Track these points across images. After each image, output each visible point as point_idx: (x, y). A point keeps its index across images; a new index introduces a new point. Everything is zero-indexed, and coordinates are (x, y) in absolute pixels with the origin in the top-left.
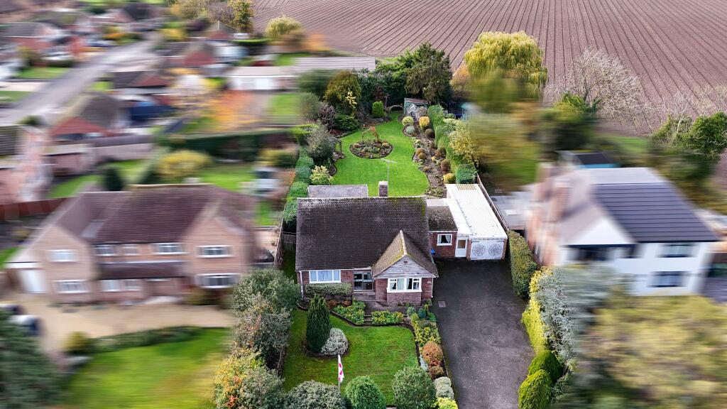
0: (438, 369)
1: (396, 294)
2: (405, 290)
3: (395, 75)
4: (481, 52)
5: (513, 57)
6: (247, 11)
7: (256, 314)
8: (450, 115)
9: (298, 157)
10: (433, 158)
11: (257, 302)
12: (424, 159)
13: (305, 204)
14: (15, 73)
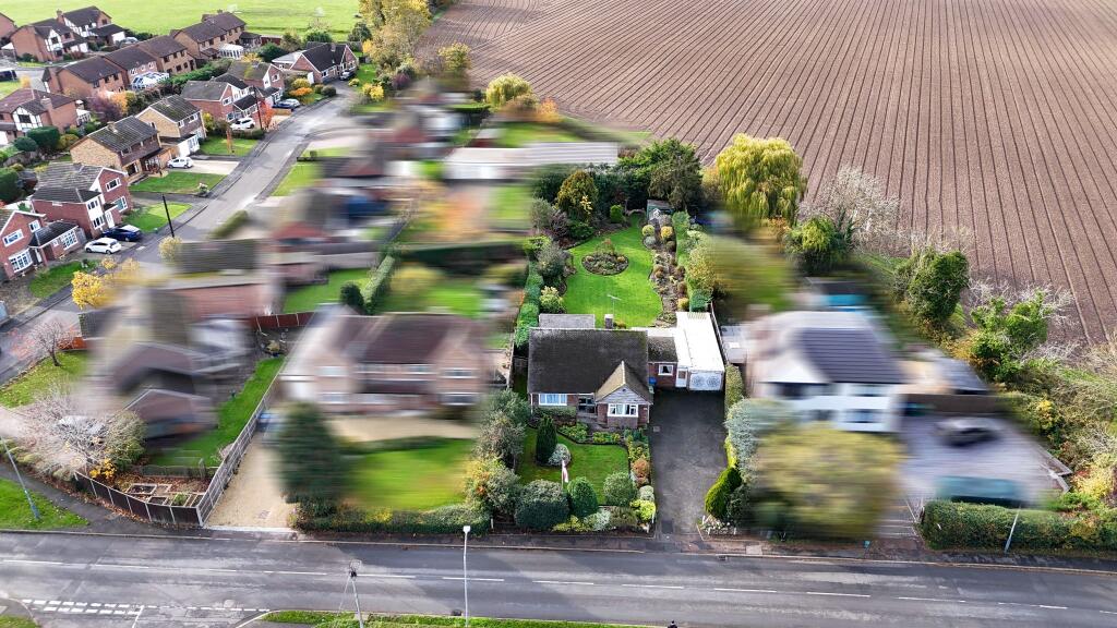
0: (645, 480)
1: (616, 418)
2: (623, 415)
3: (638, 173)
4: (732, 159)
5: (766, 168)
6: (462, 61)
7: (498, 427)
8: (695, 226)
9: (527, 274)
10: (671, 278)
11: (499, 418)
12: (662, 279)
13: (537, 334)
14: (196, 148)
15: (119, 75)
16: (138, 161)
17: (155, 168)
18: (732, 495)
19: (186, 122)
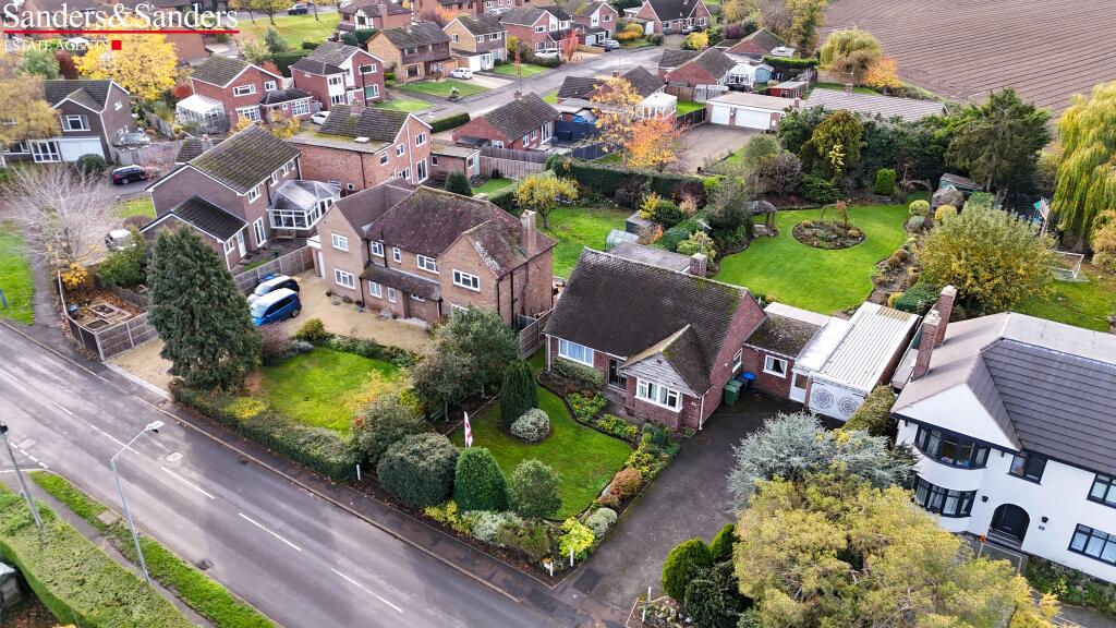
0: (613, 498)
1: (646, 404)
2: (657, 401)
3: (940, 133)
6: (813, 17)
12: (895, 267)
13: (591, 258)
14: (489, 66)
15: (475, 5)
16: (422, 64)
17: (438, 75)
18: (702, 572)
19: (487, 38)
